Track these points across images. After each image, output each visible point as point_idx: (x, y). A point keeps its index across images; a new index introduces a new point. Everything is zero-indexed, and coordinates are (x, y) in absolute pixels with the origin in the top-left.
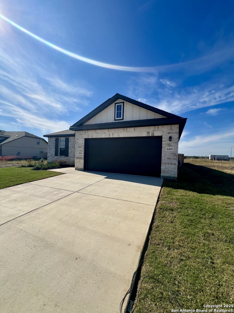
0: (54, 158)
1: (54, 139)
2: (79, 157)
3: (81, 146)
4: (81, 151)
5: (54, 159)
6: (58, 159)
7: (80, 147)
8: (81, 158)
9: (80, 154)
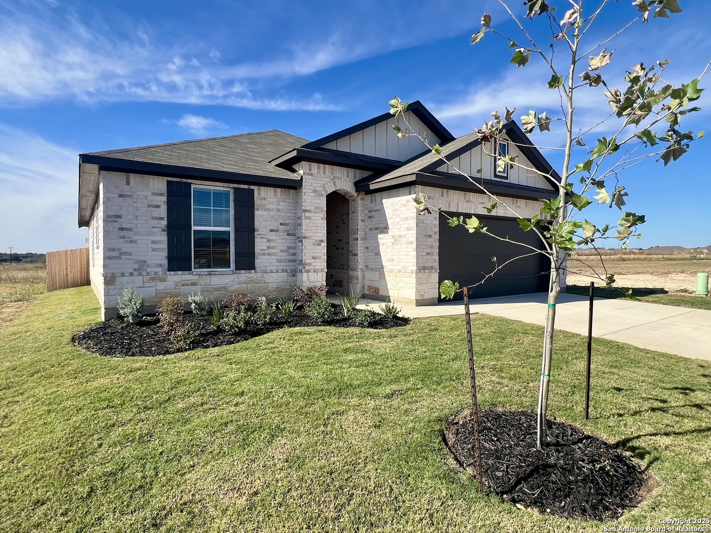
0: (164, 280)
1: (160, 184)
2: (426, 265)
3: (430, 233)
4: (431, 247)
5: (161, 286)
6: (194, 284)
7: (430, 236)
8: (432, 268)
9: (430, 257)
